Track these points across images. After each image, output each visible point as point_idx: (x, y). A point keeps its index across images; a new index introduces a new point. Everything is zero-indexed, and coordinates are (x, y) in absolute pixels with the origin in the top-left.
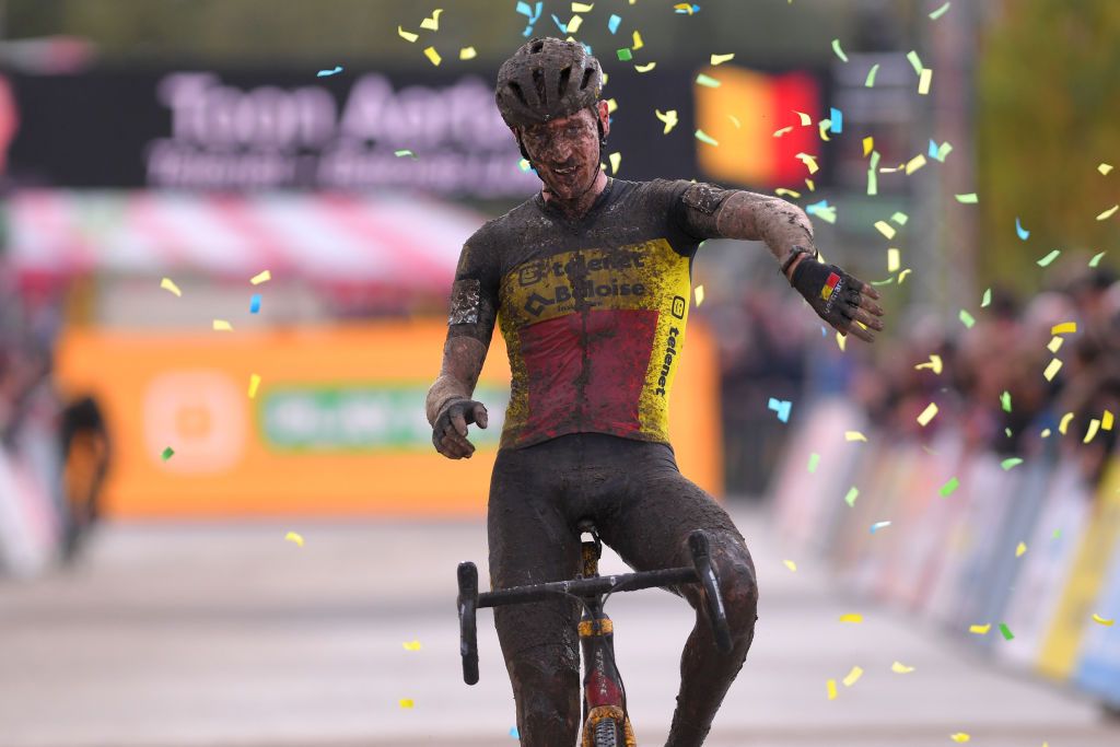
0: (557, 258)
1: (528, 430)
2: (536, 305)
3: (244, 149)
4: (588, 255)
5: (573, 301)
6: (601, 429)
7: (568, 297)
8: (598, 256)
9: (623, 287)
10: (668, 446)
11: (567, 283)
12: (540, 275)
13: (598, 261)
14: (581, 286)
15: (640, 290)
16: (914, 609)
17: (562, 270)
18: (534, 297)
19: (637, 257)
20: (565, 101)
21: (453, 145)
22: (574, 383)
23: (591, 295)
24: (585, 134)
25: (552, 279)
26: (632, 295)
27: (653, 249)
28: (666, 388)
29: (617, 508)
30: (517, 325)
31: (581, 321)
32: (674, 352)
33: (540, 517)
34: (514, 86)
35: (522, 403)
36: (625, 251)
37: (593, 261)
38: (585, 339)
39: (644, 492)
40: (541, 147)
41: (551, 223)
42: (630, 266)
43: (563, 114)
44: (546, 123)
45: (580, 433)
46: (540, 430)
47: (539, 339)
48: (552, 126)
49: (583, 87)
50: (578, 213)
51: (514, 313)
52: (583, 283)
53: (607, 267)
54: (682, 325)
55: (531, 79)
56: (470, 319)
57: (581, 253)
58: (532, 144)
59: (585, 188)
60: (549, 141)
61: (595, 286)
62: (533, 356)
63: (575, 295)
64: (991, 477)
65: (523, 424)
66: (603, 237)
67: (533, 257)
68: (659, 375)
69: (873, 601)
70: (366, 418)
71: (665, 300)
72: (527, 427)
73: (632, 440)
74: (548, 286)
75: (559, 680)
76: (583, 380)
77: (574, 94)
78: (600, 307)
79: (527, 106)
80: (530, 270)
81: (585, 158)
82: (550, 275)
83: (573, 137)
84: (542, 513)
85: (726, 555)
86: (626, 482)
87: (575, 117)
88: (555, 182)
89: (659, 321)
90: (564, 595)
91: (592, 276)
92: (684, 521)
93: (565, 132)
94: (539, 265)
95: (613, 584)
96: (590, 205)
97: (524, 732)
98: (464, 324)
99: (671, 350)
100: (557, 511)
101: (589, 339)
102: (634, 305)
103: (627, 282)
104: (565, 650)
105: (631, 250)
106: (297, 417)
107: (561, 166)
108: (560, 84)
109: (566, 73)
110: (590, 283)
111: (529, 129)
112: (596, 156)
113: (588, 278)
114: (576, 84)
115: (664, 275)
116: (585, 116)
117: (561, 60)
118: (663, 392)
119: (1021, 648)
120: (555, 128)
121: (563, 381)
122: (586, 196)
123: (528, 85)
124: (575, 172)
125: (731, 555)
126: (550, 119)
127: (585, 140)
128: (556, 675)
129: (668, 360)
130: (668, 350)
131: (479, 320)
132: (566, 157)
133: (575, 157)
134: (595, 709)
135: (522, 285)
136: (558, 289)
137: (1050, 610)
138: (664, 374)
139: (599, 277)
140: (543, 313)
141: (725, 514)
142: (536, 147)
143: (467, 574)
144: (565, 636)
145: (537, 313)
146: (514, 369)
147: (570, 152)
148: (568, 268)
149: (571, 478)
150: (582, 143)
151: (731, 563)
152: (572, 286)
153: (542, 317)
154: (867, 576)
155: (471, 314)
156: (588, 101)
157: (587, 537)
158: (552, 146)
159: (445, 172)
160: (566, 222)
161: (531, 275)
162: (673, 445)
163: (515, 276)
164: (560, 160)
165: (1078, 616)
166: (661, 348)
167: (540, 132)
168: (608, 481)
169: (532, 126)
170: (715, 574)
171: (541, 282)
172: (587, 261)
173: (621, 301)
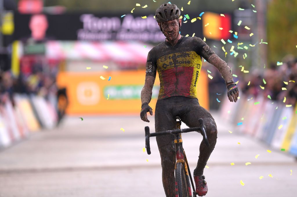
0: (170, 55)
1: (164, 95)
2: (165, 66)
3: (99, 32)
4: (177, 54)
5: (173, 65)
6: (181, 95)
7: (172, 64)
8: (179, 54)
9: (185, 61)
10: (197, 99)
11: (172, 61)
12: (165, 59)
13: (179, 56)
14: (175, 61)
15: (189, 62)
16: (253, 135)
17: (171, 58)
18: (164, 64)
19: (188, 54)
20: (172, 17)
21: (147, 30)
22: (175, 84)
23: (178, 63)
24: (176, 25)
25: (168, 60)
26: (187, 63)
27: (192, 53)
28: (196, 85)
29: (185, 113)
30: (161, 71)
31: (175, 70)
32: (198, 77)
33: (167, 115)
34: (160, 13)
35: (163, 89)
36: (186, 53)
37: (178, 55)
38: (176, 74)
39: (191, 109)
40: (166, 28)
41: (168, 47)
42: (187, 57)
43: (171, 20)
44: (167, 22)
45: (176, 96)
46: (167, 95)
47: (166, 74)
48: (168, 22)
49: (176, 14)
50: (174, 44)
51: (160, 68)
52: (176, 61)
53: (181, 57)
54: (200, 70)
55: (164, 11)
56: (150, 71)
57: (175, 54)
58: (163, 27)
59: (175, 38)
60: (167, 27)
61: (179, 62)
62: (165, 78)
63: (174, 63)
64: (270, 106)
65: (163, 94)
66: (180, 50)
67: (164, 55)
68: (195, 82)
69: (243, 134)
70: (128, 92)
71: (195, 65)
72: (164, 94)
73: (188, 98)
74: (168, 62)
75: (171, 153)
76: (177, 83)
77: (174, 15)
78: (180, 66)
79: (163, 18)
80: (163, 58)
81: (176, 31)
82: (168, 59)
83: (173, 26)
84: (167, 114)
85: (210, 123)
86: (187, 107)
87: (174, 21)
88: (168, 36)
89: (194, 69)
90: (170, 134)
91: (178, 59)
92: (200, 115)
93: (171, 24)
94: (165, 57)
95: (182, 131)
96: (177, 42)
97: (163, 165)
98: (149, 72)
99: (197, 76)
100: (171, 114)
101: (178, 74)
102: (188, 65)
103: (186, 60)
104: (172, 146)
105: (187, 53)
106: (111, 92)
107: (170, 32)
108: (171, 13)
109: (172, 10)
110: (177, 61)
111: (163, 23)
112: (178, 30)
113: (177, 59)
114: (174, 13)
115: (195, 59)
116: (176, 21)
117: (171, 8)
118: (196, 86)
119: (277, 144)
120: (169, 23)
121: (172, 84)
122: (175, 40)
123: (163, 13)
124: (173, 34)
125: (211, 123)
126: (168, 21)
127: (176, 26)
128: (170, 152)
129: (197, 78)
130: (196, 76)
131: (152, 71)
132: (171, 30)
133: (173, 30)
134: (178, 160)
135: (161, 61)
136: (170, 62)
137: (284, 136)
138: (196, 82)
139: (180, 59)
140: (167, 68)
141: (210, 114)
142: (164, 28)
143: (147, 129)
144: (172, 143)
145: (165, 68)
146: (160, 81)
147: (172, 29)
148: (172, 58)
149: (174, 106)
150: (175, 27)
151: (211, 125)
152: (173, 61)
153: (167, 69)
154: (242, 128)
155: (150, 70)
156: (177, 17)
157: (178, 120)
158: (168, 28)
159: (145, 36)
160: (172, 47)
161: (164, 59)
162: (198, 98)
163: (160, 59)
164: (170, 31)
165: (290, 137)
166: (195, 76)
167: (166, 24)
168: (182, 107)
169: (164, 23)
170: (205, 129)
171: (166, 61)
172: (176, 56)
173: (184, 65)
